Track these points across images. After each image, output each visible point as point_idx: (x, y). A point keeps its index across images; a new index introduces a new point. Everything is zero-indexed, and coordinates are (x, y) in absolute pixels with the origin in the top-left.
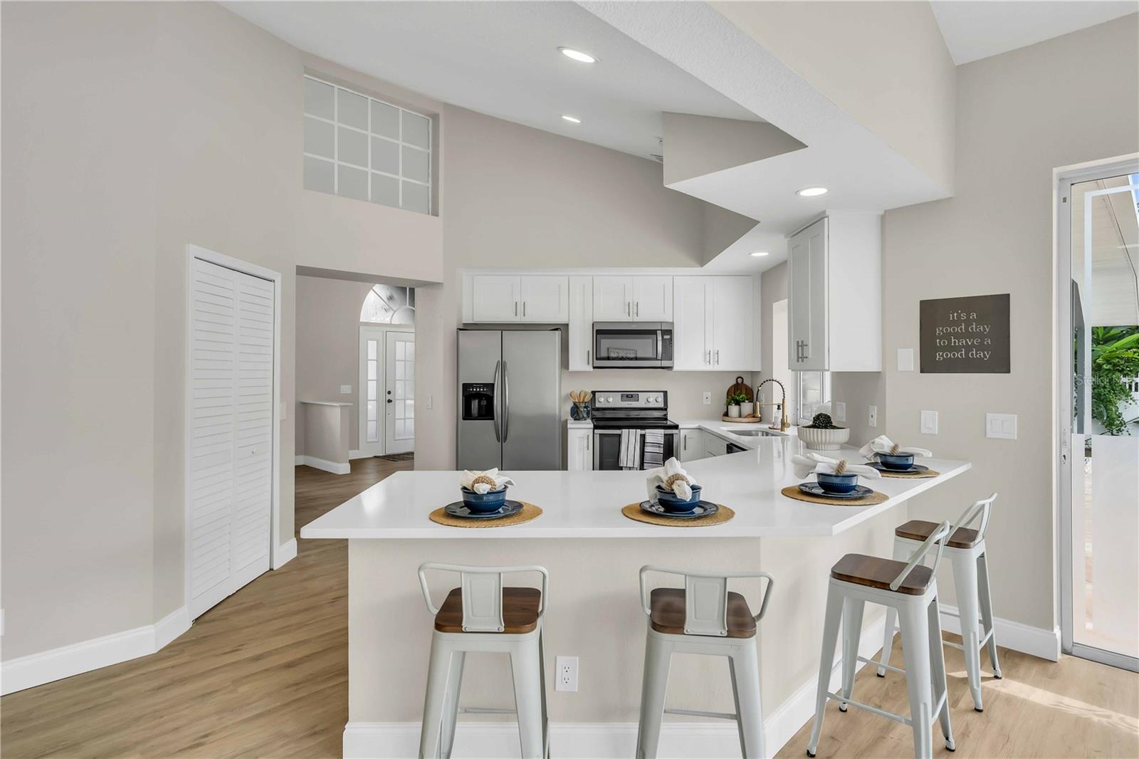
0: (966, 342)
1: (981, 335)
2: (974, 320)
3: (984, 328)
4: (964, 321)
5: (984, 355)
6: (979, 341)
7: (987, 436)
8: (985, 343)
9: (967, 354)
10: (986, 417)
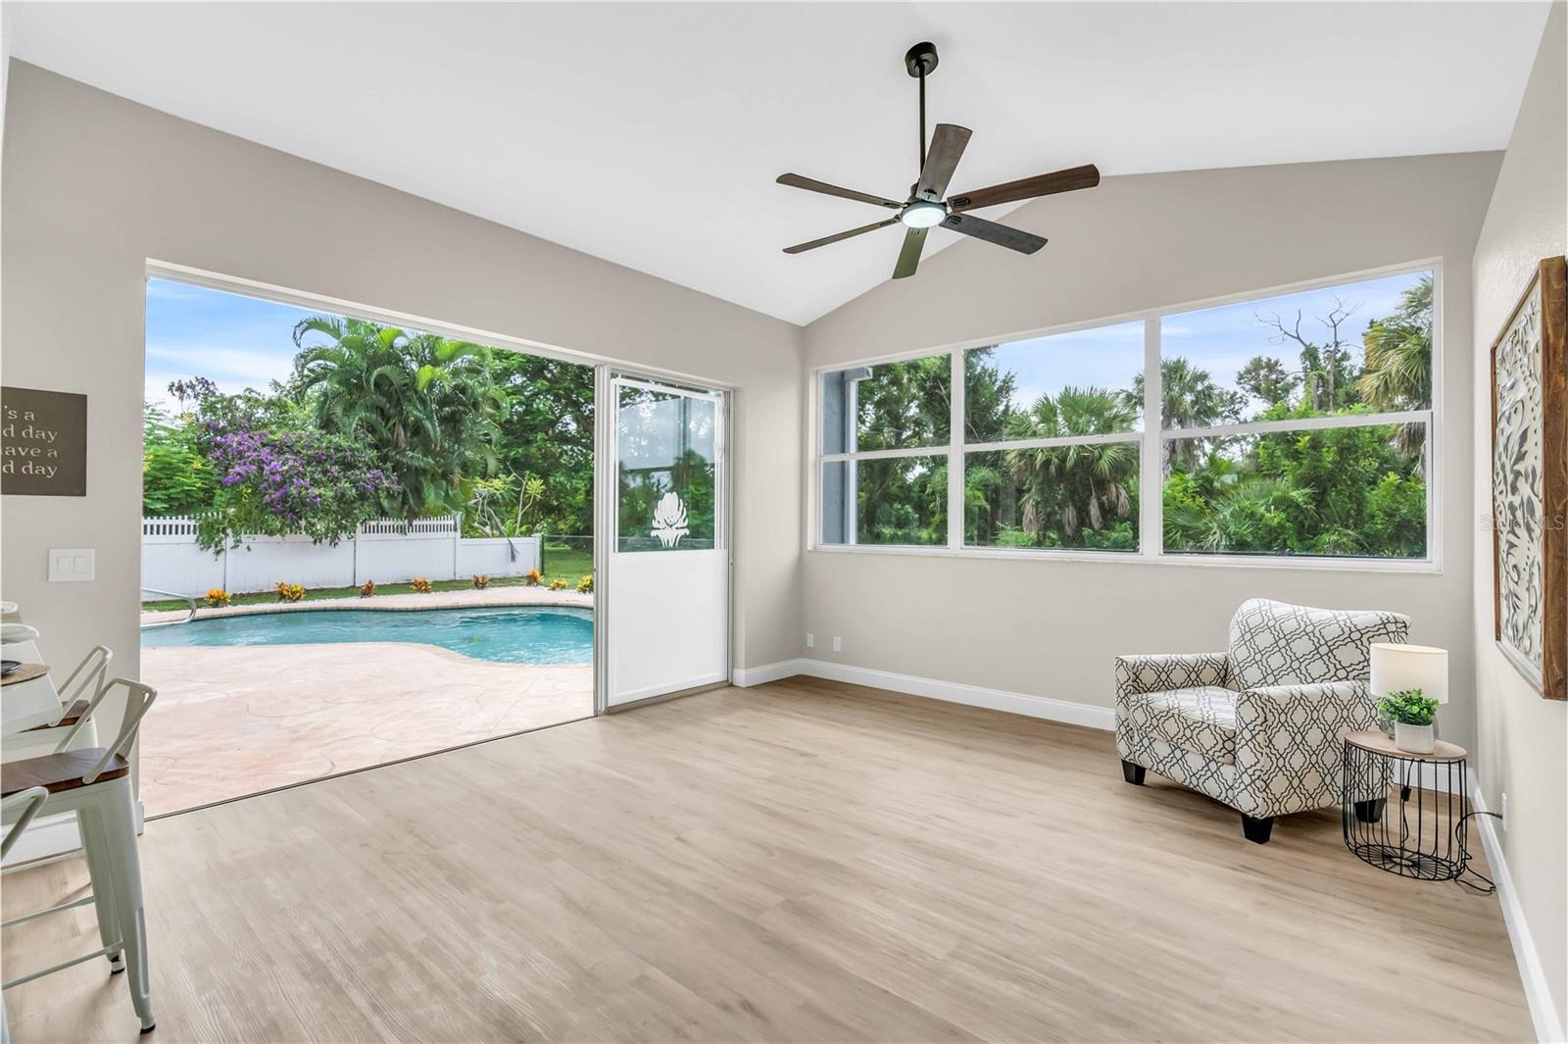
0: (17, 451)
1: (41, 444)
2: (30, 422)
3: (47, 435)
4: (13, 422)
5: (47, 470)
6: (39, 451)
7: (50, 580)
8: (49, 455)
9: (17, 468)
10: (48, 555)
